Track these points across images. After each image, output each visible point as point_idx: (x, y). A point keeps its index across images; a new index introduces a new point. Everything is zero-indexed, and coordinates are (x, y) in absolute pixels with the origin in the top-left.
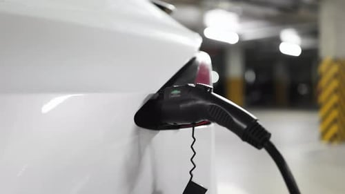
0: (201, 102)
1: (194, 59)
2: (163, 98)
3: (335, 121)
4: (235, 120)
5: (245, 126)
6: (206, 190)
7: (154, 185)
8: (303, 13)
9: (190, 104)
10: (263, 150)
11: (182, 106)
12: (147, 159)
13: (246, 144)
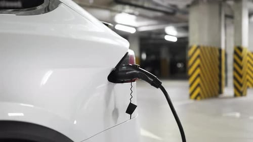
0: (135, 71)
1: (127, 53)
2: (118, 70)
3: (199, 85)
4: (149, 78)
5: (152, 80)
6: (136, 106)
7: (115, 106)
8: (178, 15)
9: (130, 72)
10: (159, 89)
11: (127, 73)
12: (113, 95)
13: (153, 87)
